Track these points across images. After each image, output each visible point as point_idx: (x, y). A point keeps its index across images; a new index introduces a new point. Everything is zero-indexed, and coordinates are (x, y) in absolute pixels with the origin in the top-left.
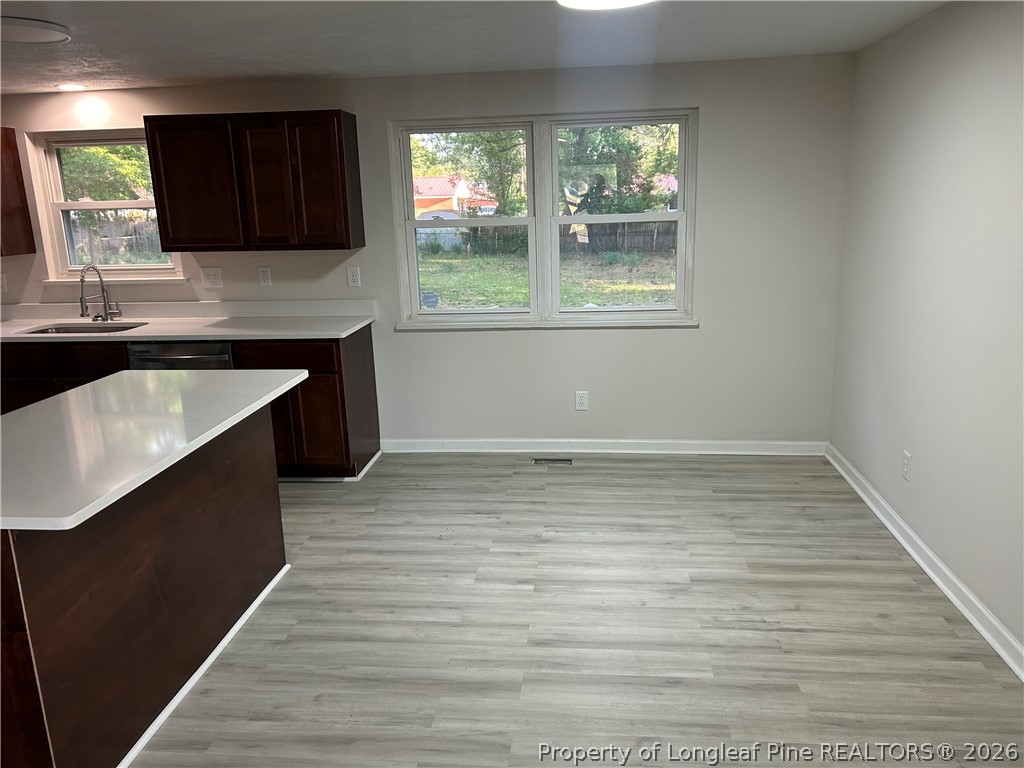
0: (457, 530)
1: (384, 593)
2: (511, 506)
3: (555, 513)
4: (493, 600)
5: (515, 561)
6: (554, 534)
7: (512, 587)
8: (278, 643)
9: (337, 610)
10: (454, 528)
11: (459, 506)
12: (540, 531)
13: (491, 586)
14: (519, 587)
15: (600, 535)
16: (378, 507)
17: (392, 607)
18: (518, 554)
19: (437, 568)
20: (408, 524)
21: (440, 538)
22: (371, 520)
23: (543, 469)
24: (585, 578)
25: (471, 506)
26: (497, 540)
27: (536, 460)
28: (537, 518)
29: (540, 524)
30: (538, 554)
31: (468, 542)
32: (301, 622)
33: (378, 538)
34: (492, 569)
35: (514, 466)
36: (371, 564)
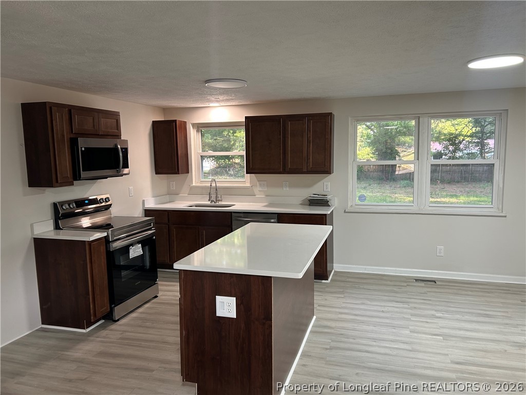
0: (390, 309)
1: (366, 333)
2: (413, 300)
3: (438, 305)
4: (424, 342)
5: (427, 325)
6: (442, 315)
7: (430, 336)
8: (327, 349)
9: (347, 338)
10: (388, 308)
11: (385, 298)
12: (433, 312)
13: (420, 335)
14: (434, 337)
15: (467, 317)
16: (345, 295)
17: (375, 340)
18: (427, 322)
19: (388, 325)
20: (363, 304)
21: (383, 311)
22: (344, 300)
23: (422, 284)
24: (468, 336)
25: (392, 298)
26: (412, 315)
27: (416, 280)
28: (429, 307)
29: (433, 310)
30: (438, 323)
31: (398, 315)
32: (332, 341)
33: (352, 309)
34: (416, 328)
35: (406, 282)
36: (354, 320)
